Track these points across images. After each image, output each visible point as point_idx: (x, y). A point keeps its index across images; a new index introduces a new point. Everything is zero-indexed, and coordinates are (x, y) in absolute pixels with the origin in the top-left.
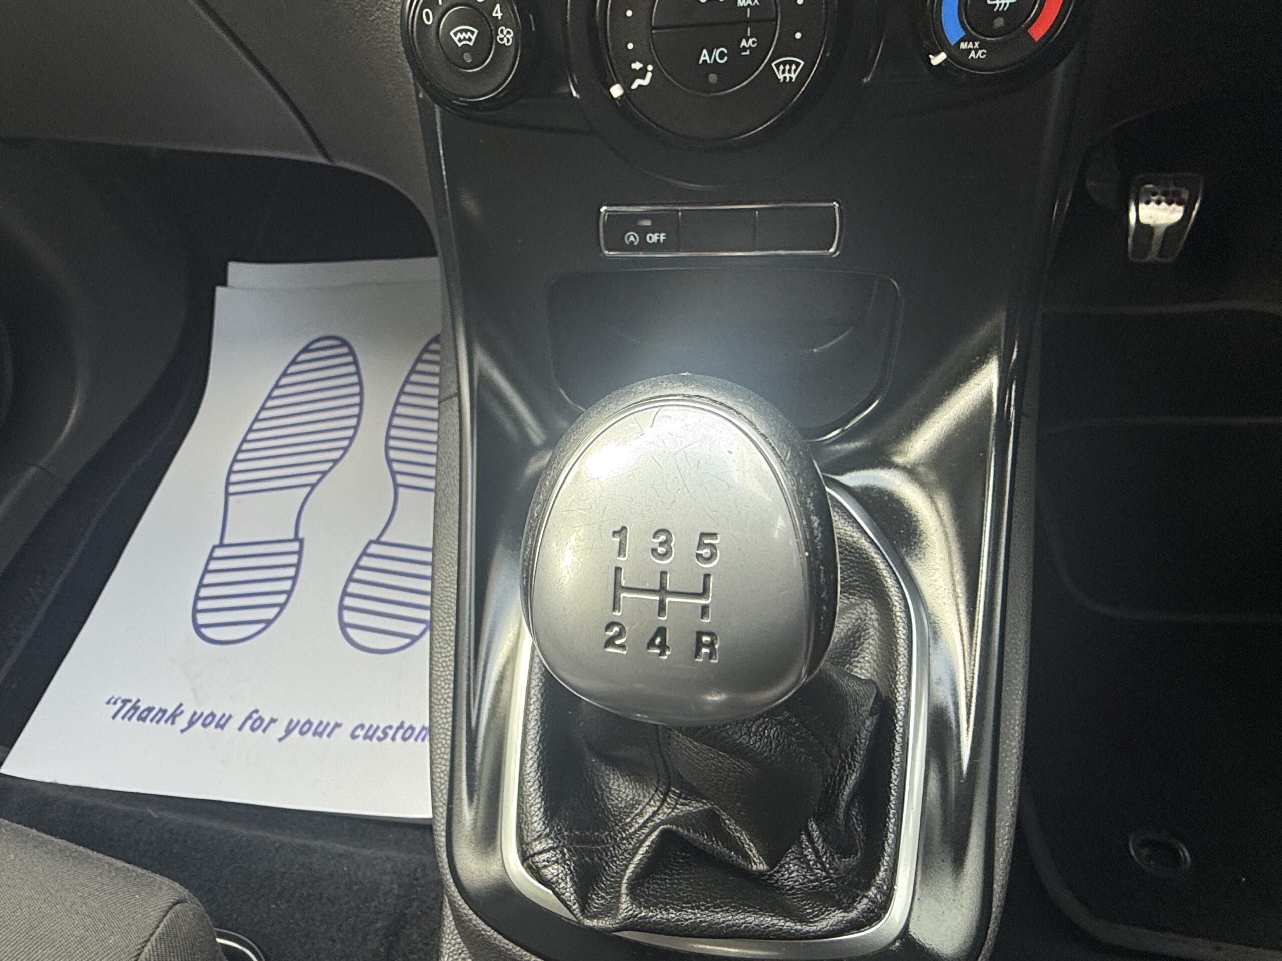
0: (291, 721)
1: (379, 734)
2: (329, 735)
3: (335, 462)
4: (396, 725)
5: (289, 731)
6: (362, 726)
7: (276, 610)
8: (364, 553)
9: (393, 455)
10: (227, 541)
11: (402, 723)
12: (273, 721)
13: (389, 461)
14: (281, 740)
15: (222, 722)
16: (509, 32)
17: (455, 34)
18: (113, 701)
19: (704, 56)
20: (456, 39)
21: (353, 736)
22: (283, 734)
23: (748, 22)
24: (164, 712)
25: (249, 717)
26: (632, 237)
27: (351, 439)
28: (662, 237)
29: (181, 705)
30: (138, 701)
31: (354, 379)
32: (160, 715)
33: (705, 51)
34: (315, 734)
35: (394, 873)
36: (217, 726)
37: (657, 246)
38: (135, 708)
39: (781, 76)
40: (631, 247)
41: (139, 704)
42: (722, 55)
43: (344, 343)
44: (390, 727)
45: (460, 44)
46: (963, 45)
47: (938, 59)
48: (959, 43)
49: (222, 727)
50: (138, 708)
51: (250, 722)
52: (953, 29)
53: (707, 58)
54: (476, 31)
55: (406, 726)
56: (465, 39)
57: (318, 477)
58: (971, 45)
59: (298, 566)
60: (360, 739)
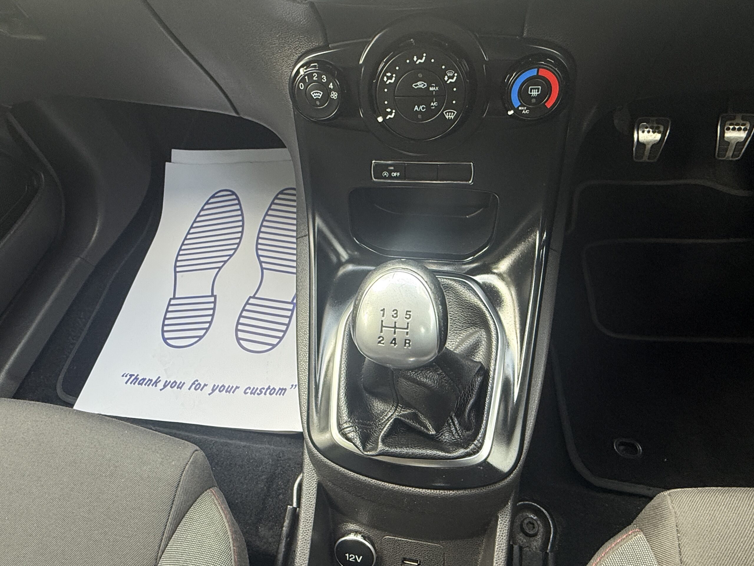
0: (215, 385)
1: (258, 391)
2: (233, 392)
3: (231, 256)
4: (266, 387)
5: (213, 390)
6: (250, 388)
7: (205, 331)
8: (247, 303)
9: (260, 252)
10: (176, 296)
11: (269, 386)
12: (205, 385)
13: (258, 256)
14: (209, 394)
15: (180, 386)
16: (335, 94)
17: (313, 94)
18: (125, 375)
19: (416, 108)
20: (313, 96)
21: (245, 393)
22: (211, 391)
23: (433, 96)
24: (151, 380)
25: (194, 383)
26: (386, 174)
27: (238, 244)
28: (398, 174)
29: (159, 377)
30: (138, 375)
31: (239, 213)
32: (149, 382)
33: (416, 106)
34: (226, 392)
35: (270, 455)
36: (178, 388)
37: (396, 178)
38: (136, 378)
39: (447, 117)
40: (385, 178)
41: (138, 377)
42: (423, 108)
43: (233, 193)
44: (264, 389)
45: (315, 98)
46: (520, 108)
47: (511, 113)
48: (518, 107)
49: (181, 388)
50: (138, 378)
51: (194, 386)
52: (516, 102)
53: (417, 109)
54: (322, 93)
55: (271, 388)
56: (317, 96)
57: (222, 263)
58: (523, 108)
59: (214, 309)
60: (249, 394)
